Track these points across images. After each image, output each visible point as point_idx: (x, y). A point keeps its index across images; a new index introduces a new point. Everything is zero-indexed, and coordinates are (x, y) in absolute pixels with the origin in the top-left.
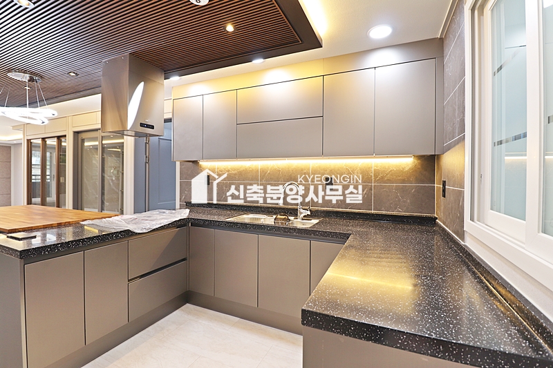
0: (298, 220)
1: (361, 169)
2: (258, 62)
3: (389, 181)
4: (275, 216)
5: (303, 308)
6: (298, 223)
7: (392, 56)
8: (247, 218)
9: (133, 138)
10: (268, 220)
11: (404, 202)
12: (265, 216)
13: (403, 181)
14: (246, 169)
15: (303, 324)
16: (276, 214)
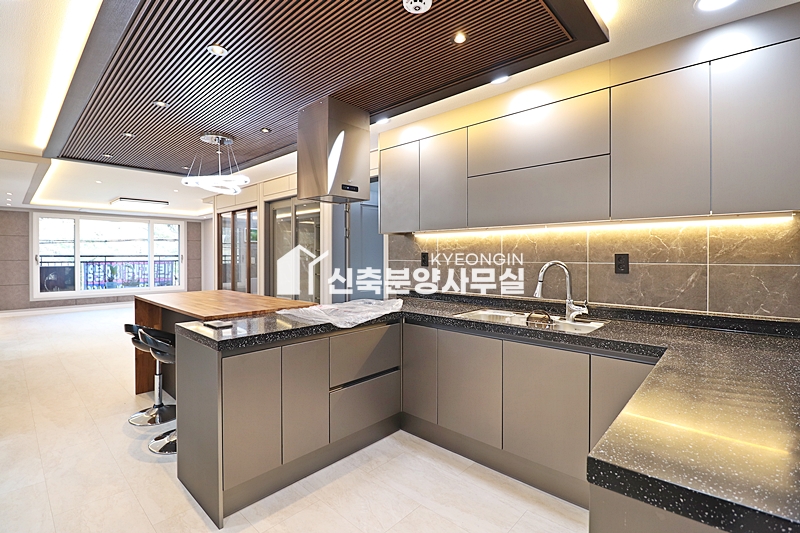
0: (567, 322)
1: (683, 239)
2: (501, 81)
3: (742, 258)
4: (527, 315)
5: (590, 455)
6: (566, 326)
7: (743, 37)
8: (484, 315)
9: (330, 205)
10: (518, 320)
11: (775, 296)
12: (511, 314)
13: (773, 259)
14: (481, 243)
15: (590, 480)
16: (528, 310)
